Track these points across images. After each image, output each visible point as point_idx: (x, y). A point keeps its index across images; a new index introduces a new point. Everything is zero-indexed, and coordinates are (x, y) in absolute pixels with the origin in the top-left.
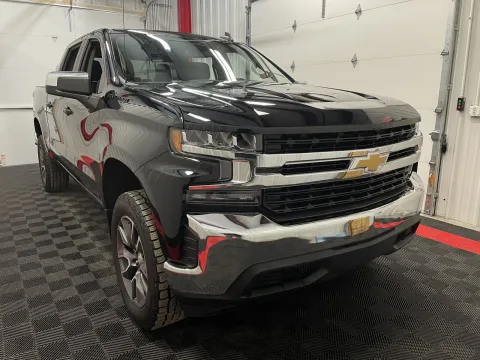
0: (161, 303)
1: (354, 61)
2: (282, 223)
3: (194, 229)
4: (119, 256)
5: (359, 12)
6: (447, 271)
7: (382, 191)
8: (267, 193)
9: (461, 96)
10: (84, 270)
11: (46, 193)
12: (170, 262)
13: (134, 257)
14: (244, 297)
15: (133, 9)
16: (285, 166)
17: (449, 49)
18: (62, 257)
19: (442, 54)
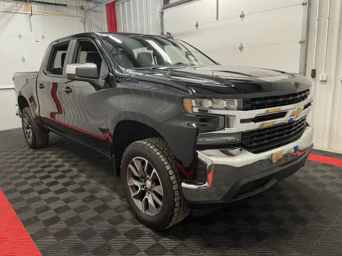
0: (176, 210)
1: (241, 48)
2: (255, 153)
3: (204, 160)
4: (129, 185)
5: (242, 16)
6: (323, 177)
7: (293, 133)
8: (244, 134)
9: (313, 68)
10: (92, 198)
11: (31, 150)
12: (187, 183)
13: (142, 184)
14: (234, 200)
15: (76, 14)
16: (256, 117)
17: (305, 39)
18: (72, 191)
19: (301, 42)
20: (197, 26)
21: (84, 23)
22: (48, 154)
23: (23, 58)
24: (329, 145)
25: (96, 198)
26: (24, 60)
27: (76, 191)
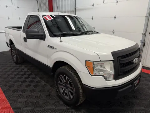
5: (117, 2)
17: (148, 15)
19: (146, 17)
20: (93, 5)
21: (37, 1)
22: (23, 67)
23: (8, 17)
26: (9, 18)
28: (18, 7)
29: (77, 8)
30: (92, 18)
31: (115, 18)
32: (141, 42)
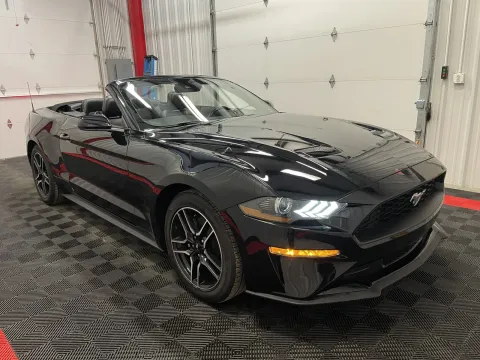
9: (445, 65)
17: (433, 19)
24: (464, 182)
25: (113, 268)
27: (80, 256)
28: (26, 19)
29: (218, 14)
30: (266, 44)
31: (334, 35)
32: (419, 107)
